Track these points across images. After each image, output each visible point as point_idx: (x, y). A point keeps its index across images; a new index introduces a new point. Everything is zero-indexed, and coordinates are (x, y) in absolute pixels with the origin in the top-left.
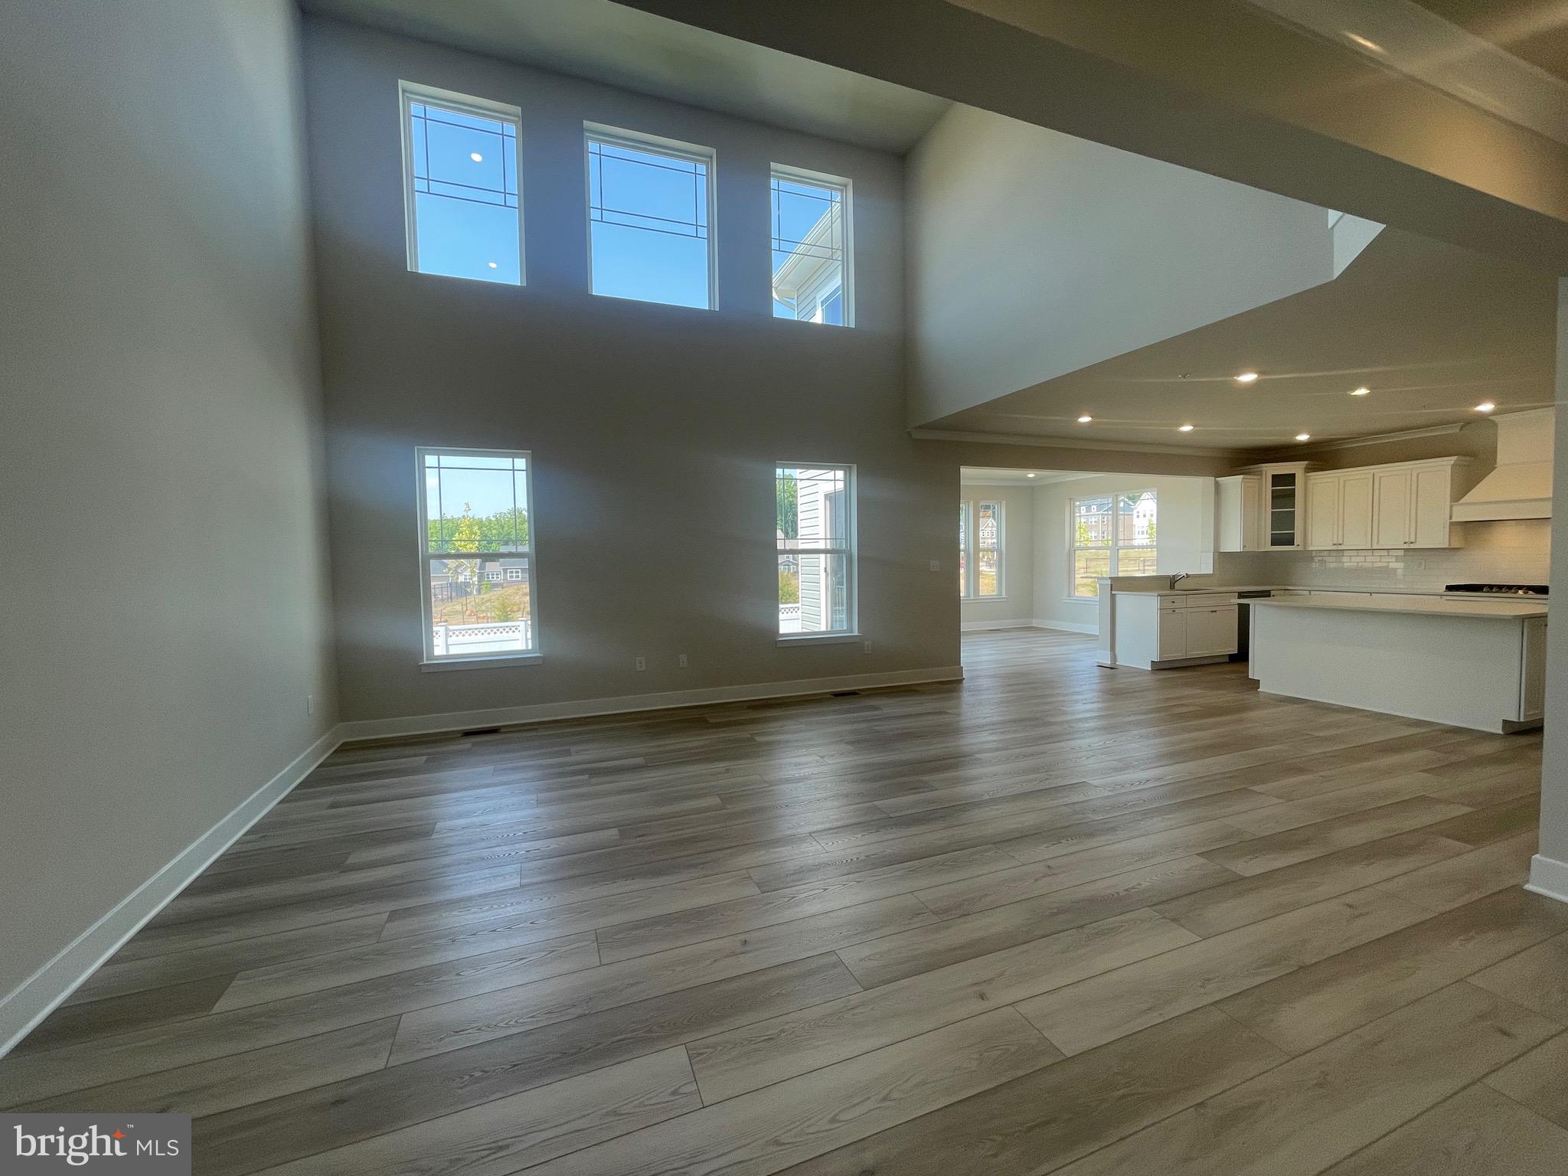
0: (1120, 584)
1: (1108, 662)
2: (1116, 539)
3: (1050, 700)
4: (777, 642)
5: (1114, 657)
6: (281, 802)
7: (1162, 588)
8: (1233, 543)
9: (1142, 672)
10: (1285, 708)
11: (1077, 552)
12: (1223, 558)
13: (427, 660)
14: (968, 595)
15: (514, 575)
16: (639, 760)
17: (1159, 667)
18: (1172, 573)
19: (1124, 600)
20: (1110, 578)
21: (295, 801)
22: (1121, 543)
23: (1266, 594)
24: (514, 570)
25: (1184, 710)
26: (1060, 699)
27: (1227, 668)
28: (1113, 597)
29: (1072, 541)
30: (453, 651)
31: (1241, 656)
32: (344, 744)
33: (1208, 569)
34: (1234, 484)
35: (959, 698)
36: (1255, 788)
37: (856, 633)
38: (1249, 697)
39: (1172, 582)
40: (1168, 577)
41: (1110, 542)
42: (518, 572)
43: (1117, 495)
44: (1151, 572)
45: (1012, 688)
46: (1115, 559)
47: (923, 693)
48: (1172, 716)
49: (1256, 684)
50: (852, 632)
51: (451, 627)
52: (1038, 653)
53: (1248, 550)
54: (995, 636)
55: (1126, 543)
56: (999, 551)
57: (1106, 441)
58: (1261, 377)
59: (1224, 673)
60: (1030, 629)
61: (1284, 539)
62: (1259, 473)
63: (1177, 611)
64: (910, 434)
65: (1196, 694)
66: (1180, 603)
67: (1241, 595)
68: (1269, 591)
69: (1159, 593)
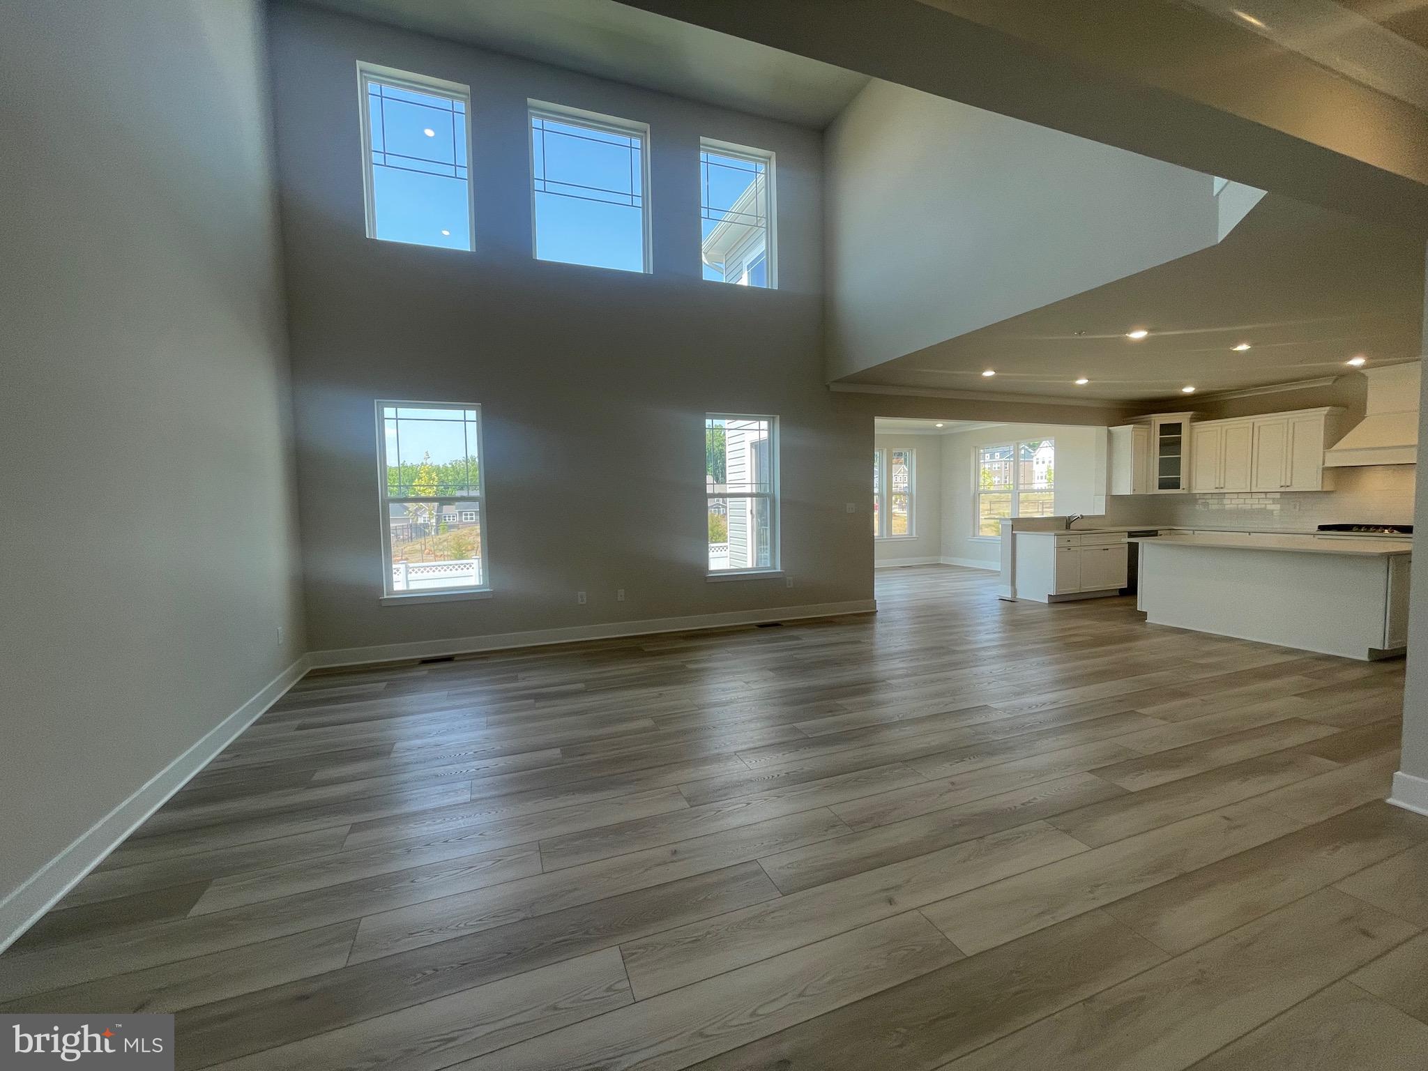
0: (1020, 525)
1: (1008, 596)
2: (1017, 483)
3: (956, 630)
4: (706, 578)
5: (1014, 592)
6: (254, 724)
7: (1058, 529)
8: (1124, 487)
9: (1039, 605)
10: (1168, 638)
11: (981, 495)
12: (1116, 500)
13: (387, 595)
14: (881, 535)
15: (469, 517)
16: (581, 686)
17: (1056, 600)
18: (1067, 515)
19: (1023, 538)
20: (1012, 519)
21: (269, 722)
22: (1021, 487)
23: (1153, 534)
24: (469, 513)
25: (1078, 639)
26: (965, 629)
27: (1116, 601)
28: (1014, 537)
29: (977, 484)
30: (413, 586)
31: (1130, 591)
32: (312, 671)
33: (1100, 510)
34: (1125, 433)
35: (873, 628)
36: (1142, 711)
37: (779, 570)
38: (1138, 628)
39: (1068, 523)
40: (1064, 518)
41: (1012, 486)
42: (472, 515)
43: (1018, 444)
44: (1049, 513)
45: (921, 619)
46: (1016, 502)
47: (839, 624)
48: (1067, 645)
49: (1143, 616)
50: (775, 569)
51: (411, 565)
52: (943, 587)
53: (1136, 493)
54: (906, 572)
55: (1026, 487)
56: (911, 495)
57: (1009, 394)
58: (1151, 334)
59: (1115, 605)
60: (938, 565)
61: (1170, 483)
62: (1149, 423)
63: (1072, 549)
64: (828, 387)
65: (1089, 625)
66: (1075, 541)
67: (1131, 535)
68: (1157, 531)
69: (1057, 532)
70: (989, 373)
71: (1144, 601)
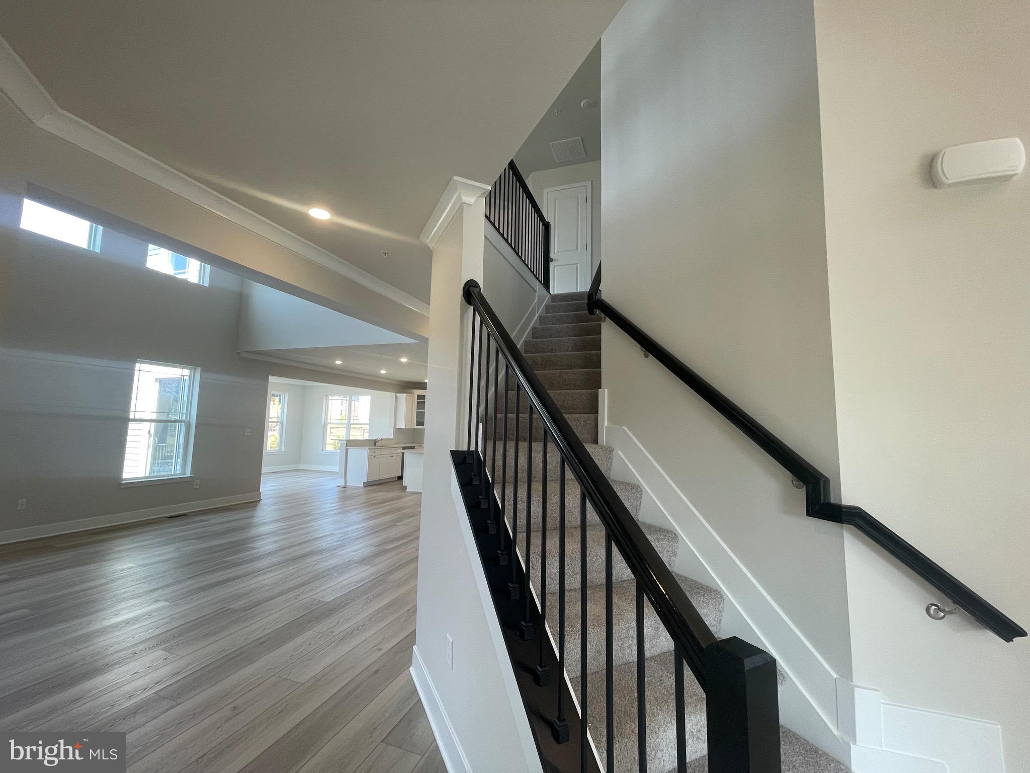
0: (351, 443)
1: (342, 484)
2: (349, 419)
4: (120, 484)
5: (346, 482)
7: (370, 446)
8: (402, 425)
9: (360, 488)
10: (414, 496)
11: (328, 425)
12: (398, 431)
17: (368, 485)
18: (375, 438)
19: (352, 451)
20: (346, 440)
22: (352, 422)
23: (413, 448)
25: (375, 501)
27: (396, 483)
28: (347, 450)
29: (326, 418)
31: (401, 478)
33: (390, 436)
34: (403, 397)
35: (257, 509)
36: (397, 524)
37: (188, 474)
38: (403, 494)
39: (375, 442)
40: (373, 440)
41: (346, 421)
43: (351, 396)
44: (366, 437)
46: (349, 426)
47: (235, 509)
48: (371, 504)
49: (405, 487)
50: (184, 475)
52: (303, 483)
53: (406, 428)
54: (278, 475)
55: (355, 422)
56: (282, 423)
57: (350, 372)
58: (409, 361)
59: (395, 485)
60: (298, 470)
61: (420, 423)
62: (412, 393)
63: (376, 456)
64: (239, 354)
65: (381, 494)
66: (377, 452)
67: (404, 448)
68: (414, 446)
69: (369, 447)
70: (338, 362)
71: (405, 482)
